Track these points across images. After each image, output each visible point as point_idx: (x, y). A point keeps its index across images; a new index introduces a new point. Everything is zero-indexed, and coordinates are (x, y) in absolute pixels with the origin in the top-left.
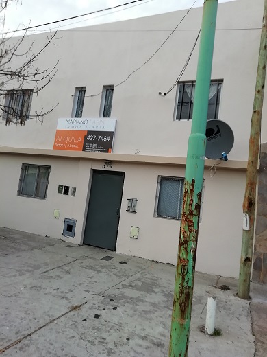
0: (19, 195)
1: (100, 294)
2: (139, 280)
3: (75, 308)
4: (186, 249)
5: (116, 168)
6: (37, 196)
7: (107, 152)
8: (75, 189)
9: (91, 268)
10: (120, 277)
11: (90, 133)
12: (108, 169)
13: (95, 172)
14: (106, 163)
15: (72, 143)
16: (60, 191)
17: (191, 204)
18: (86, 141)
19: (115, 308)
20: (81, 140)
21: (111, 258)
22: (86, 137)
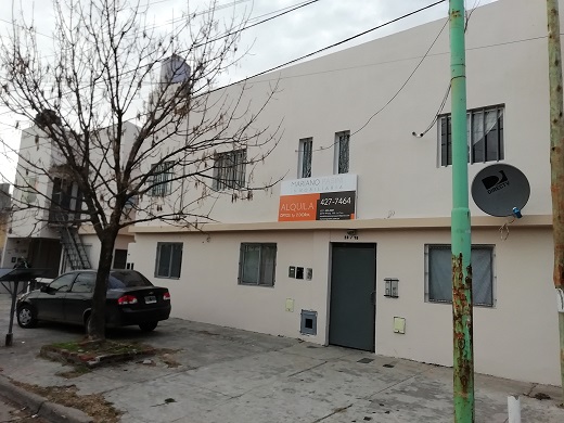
0: (240, 283)
1: (365, 398)
2: (413, 385)
3: (340, 410)
4: (460, 323)
5: (362, 239)
6: (262, 283)
7: (349, 218)
8: (311, 271)
9: (347, 372)
10: (387, 382)
11: (323, 196)
12: (353, 240)
13: (334, 246)
14: (349, 233)
15: (302, 211)
16: (291, 275)
17: (461, 279)
18: (319, 207)
19: (388, 412)
20: (312, 206)
21: (370, 360)
22: (319, 201)
